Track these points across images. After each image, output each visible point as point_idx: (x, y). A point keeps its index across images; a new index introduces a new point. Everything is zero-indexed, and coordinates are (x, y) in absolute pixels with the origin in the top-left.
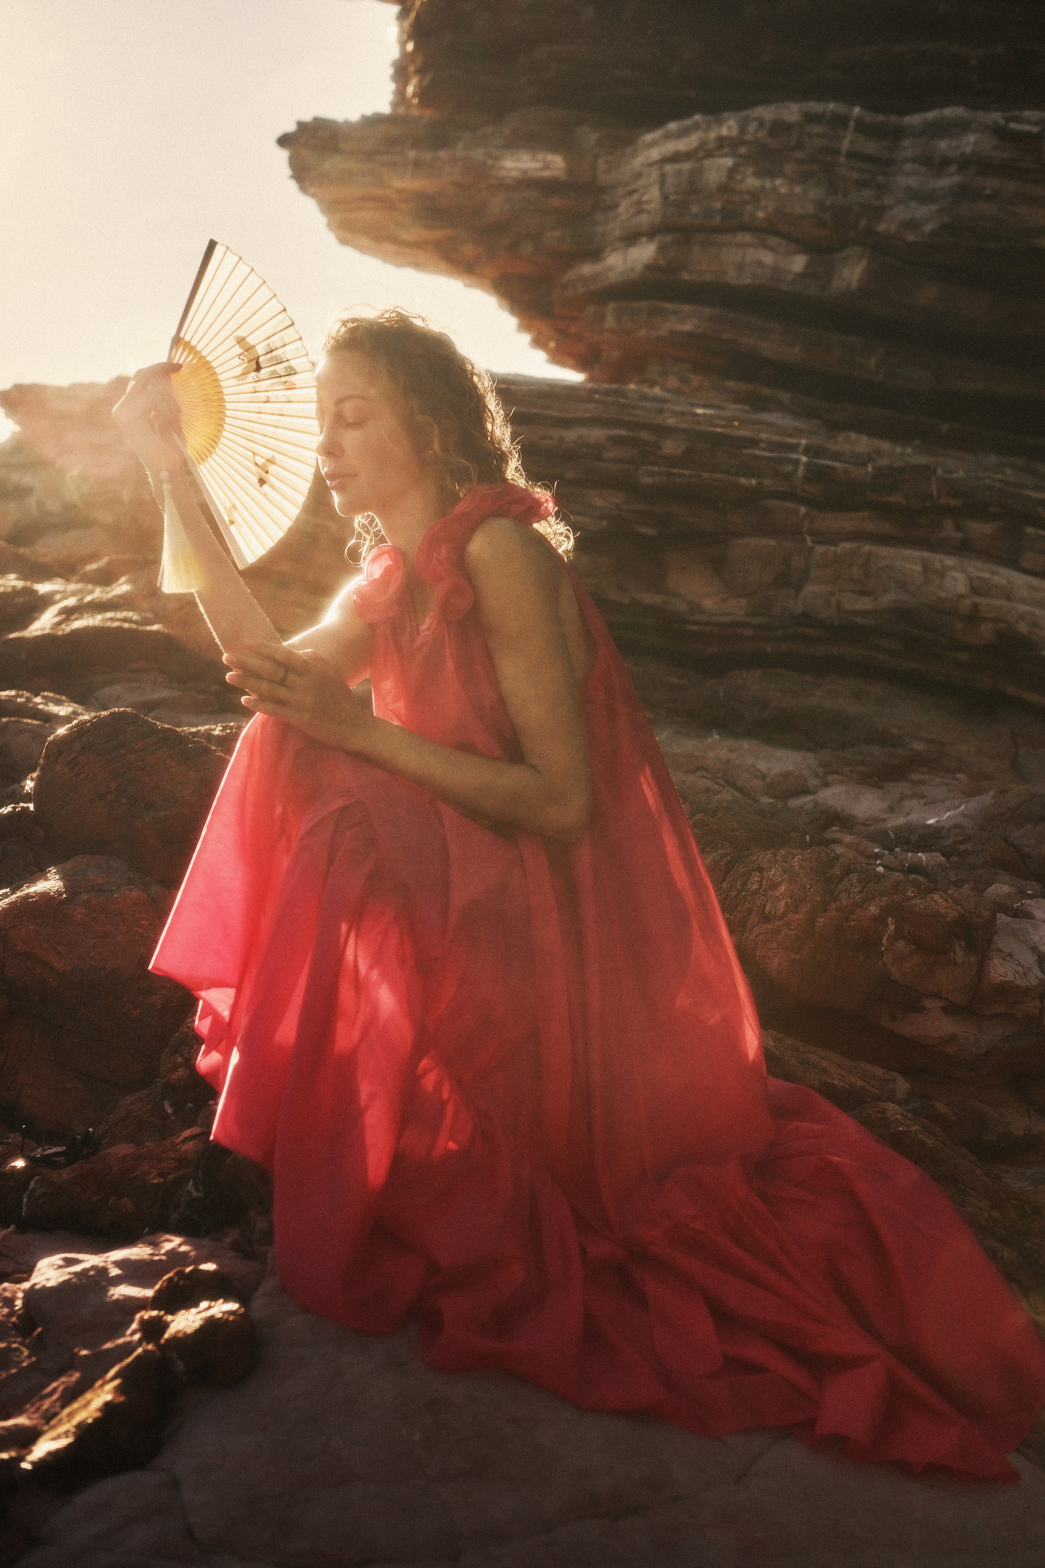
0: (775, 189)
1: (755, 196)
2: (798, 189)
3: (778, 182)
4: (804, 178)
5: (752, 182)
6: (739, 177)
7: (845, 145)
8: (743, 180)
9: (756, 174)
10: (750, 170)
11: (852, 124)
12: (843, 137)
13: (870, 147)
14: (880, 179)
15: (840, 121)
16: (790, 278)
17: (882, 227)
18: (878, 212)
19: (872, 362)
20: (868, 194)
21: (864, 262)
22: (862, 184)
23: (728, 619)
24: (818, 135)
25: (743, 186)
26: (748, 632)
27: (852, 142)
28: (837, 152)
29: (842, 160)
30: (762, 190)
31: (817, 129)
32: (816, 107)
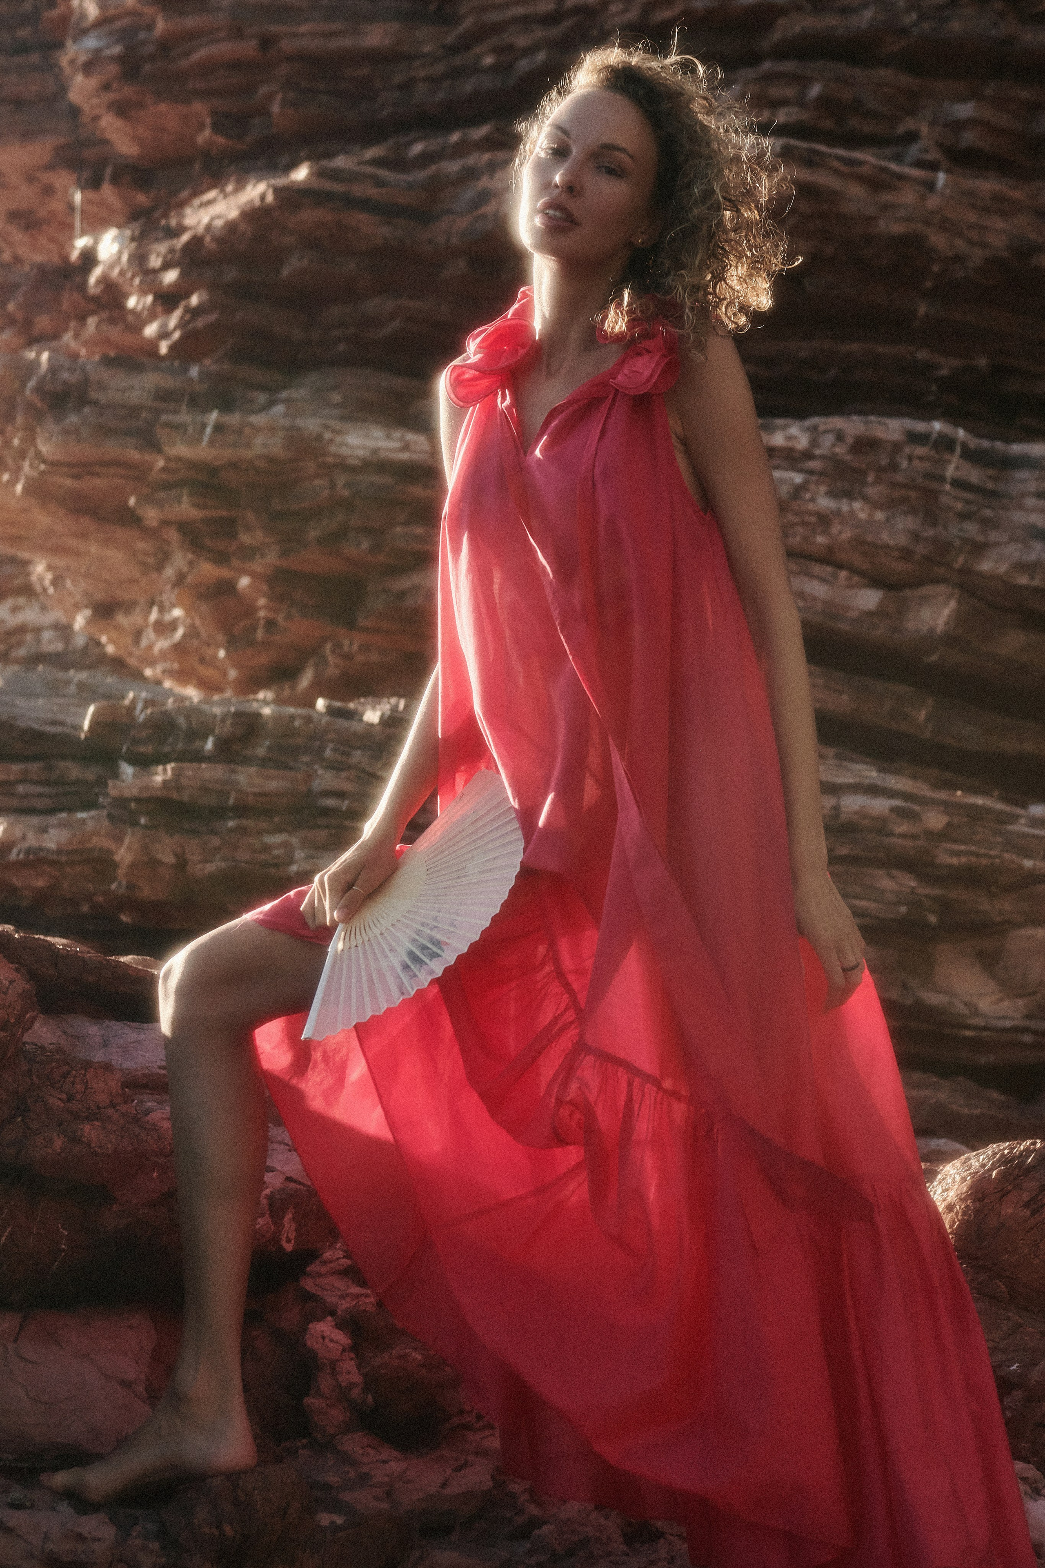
0: (852, 513)
1: (824, 520)
2: (880, 515)
3: (857, 505)
4: (890, 505)
5: (824, 503)
6: (808, 496)
7: (950, 471)
8: (812, 500)
9: (832, 494)
10: (823, 489)
11: (958, 450)
12: (950, 462)
13: (974, 475)
14: (987, 512)
15: (946, 444)
16: (854, 614)
17: (985, 566)
18: (979, 549)
19: (922, 715)
20: (972, 529)
21: (953, 604)
22: (965, 516)
23: (1008, 1024)
24: (921, 458)
25: (811, 507)
26: (1027, 1038)
27: (957, 468)
28: (942, 479)
29: (948, 487)
30: (838, 513)
31: (921, 451)
32: (920, 426)
